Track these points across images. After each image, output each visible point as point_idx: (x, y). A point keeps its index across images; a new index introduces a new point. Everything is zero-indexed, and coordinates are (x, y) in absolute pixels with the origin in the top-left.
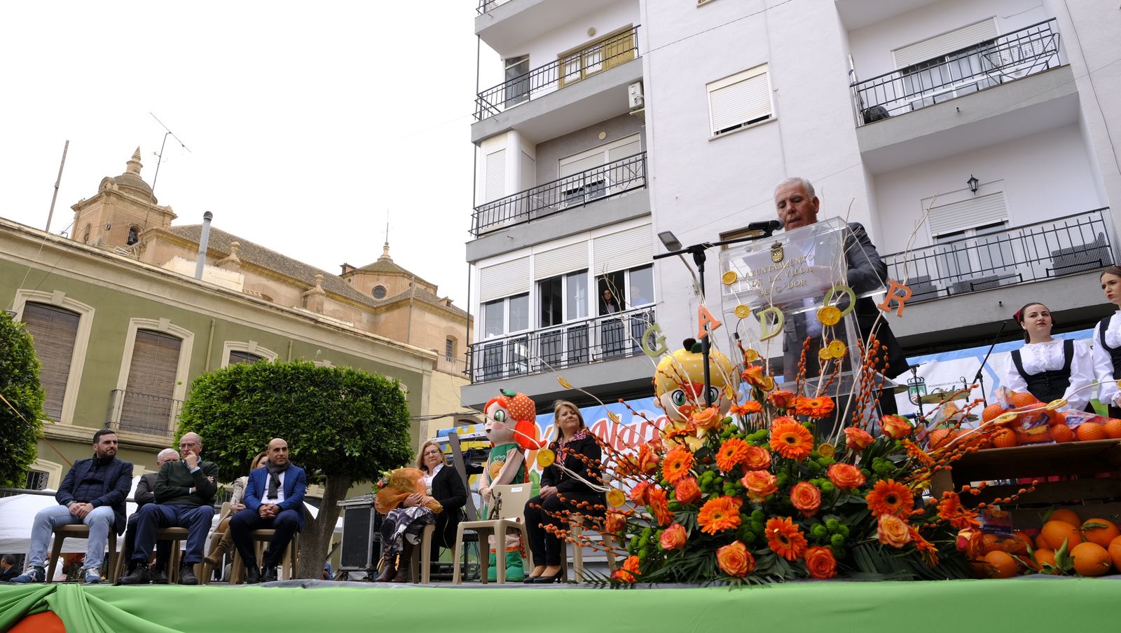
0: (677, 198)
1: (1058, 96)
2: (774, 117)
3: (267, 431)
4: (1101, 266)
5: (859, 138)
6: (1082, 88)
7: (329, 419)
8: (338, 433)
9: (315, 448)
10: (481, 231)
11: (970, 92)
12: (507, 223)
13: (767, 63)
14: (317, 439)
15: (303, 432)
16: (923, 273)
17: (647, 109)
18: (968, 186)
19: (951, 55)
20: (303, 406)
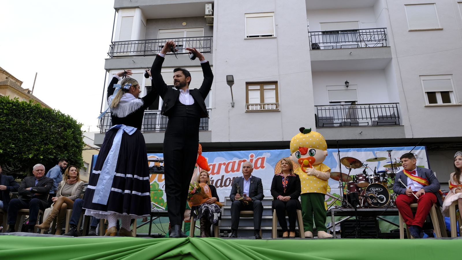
0: (226, 61)
1: (385, 57)
2: (275, 36)
3: (10, 141)
4: (396, 124)
5: (311, 55)
6: (393, 56)
7: (50, 139)
8: (54, 148)
9: (41, 156)
10: (115, 55)
11: (354, 47)
12: (132, 54)
13: (274, 12)
14: (43, 151)
15: (34, 145)
16: (332, 116)
17: (215, 17)
18: (345, 84)
19: (342, 31)
20: (35, 129)
